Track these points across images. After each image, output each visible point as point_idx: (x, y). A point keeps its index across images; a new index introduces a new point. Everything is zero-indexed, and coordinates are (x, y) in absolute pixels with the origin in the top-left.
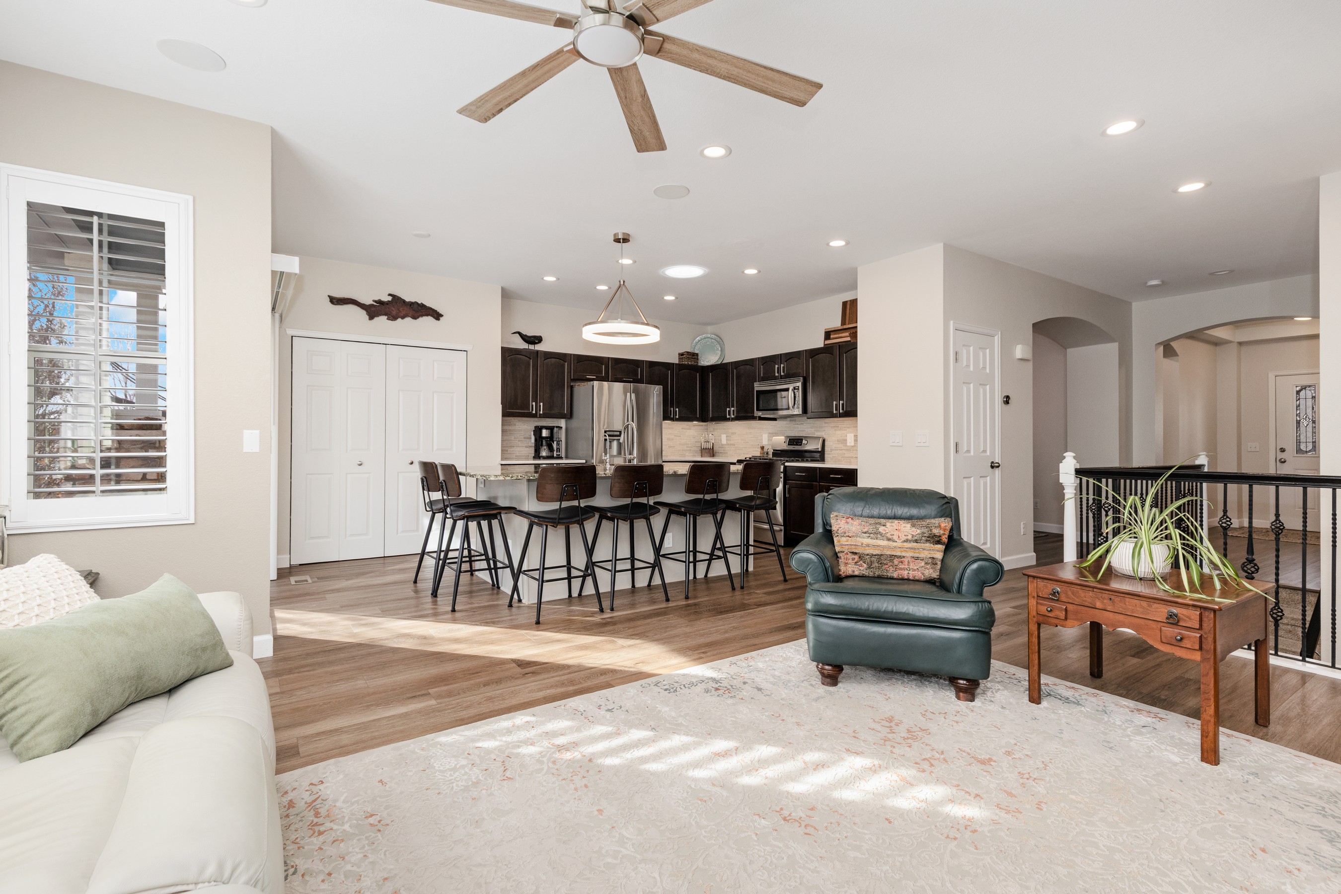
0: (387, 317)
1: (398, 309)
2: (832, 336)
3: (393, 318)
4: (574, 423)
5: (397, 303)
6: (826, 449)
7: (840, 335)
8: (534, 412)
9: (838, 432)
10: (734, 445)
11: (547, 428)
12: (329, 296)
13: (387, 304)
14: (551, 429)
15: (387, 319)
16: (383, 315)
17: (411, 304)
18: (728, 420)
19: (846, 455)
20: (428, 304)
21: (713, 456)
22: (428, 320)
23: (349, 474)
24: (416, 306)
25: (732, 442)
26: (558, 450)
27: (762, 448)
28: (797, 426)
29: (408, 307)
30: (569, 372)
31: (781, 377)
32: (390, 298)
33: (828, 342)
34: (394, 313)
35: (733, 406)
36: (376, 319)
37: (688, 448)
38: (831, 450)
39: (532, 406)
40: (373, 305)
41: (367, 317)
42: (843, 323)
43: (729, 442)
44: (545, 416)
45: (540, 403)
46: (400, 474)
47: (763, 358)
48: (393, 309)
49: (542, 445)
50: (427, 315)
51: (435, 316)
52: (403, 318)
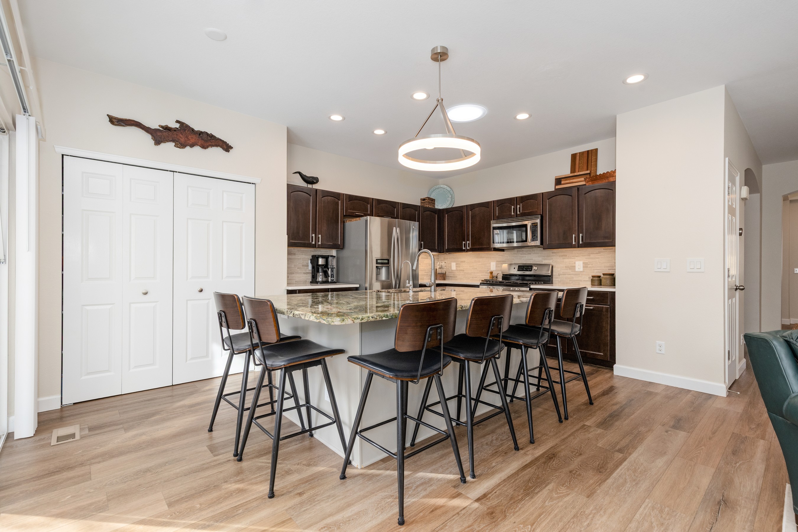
0: (174, 144)
1: (187, 137)
2: (562, 182)
3: (182, 145)
4: (345, 253)
5: (185, 130)
6: (554, 273)
7: (571, 181)
8: (314, 243)
9: (566, 260)
10: (464, 271)
11: (323, 257)
12: (108, 115)
13: (175, 131)
14: (326, 258)
15: (175, 146)
16: (170, 141)
17: (200, 134)
18: (464, 251)
19: (574, 279)
20: (218, 135)
21: (444, 279)
22: (216, 152)
23: (133, 303)
24: (205, 136)
25: (461, 268)
26: (332, 276)
27: (491, 273)
28: (525, 255)
29: (198, 136)
30: (342, 209)
31: (517, 215)
32: (177, 126)
33: (558, 187)
34: (182, 140)
35: (468, 240)
36: (163, 145)
37: (426, 273)
38: (559, 275)
39: (312, 237)
40: (159, 129)
41: (153, 142)
42: (573, 170)
43: (459, 269)
44: (322, 246)
45: (318, 235)
46: (189, 302)
47: (498, 201)
48: (182, 136)
49: (318, 271)
50: (217, 146)
51: (225, 147)
52: (192, 146)
